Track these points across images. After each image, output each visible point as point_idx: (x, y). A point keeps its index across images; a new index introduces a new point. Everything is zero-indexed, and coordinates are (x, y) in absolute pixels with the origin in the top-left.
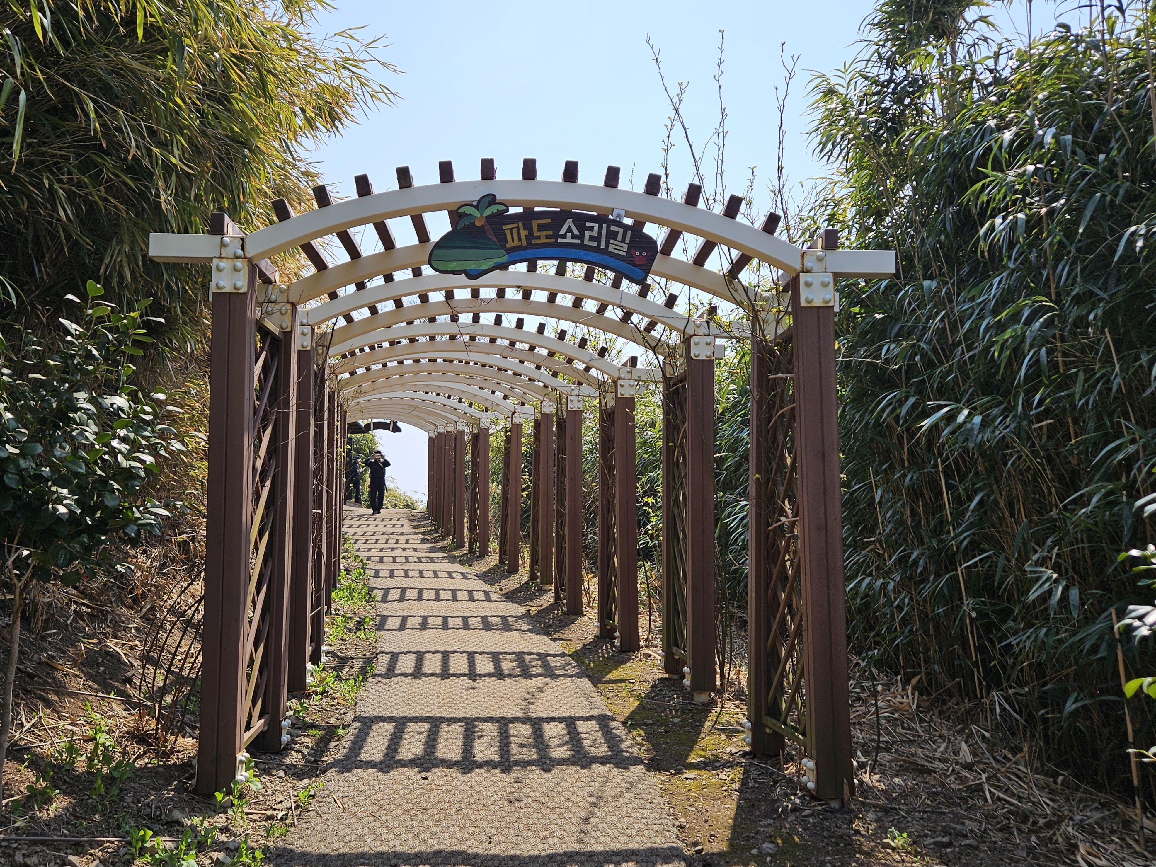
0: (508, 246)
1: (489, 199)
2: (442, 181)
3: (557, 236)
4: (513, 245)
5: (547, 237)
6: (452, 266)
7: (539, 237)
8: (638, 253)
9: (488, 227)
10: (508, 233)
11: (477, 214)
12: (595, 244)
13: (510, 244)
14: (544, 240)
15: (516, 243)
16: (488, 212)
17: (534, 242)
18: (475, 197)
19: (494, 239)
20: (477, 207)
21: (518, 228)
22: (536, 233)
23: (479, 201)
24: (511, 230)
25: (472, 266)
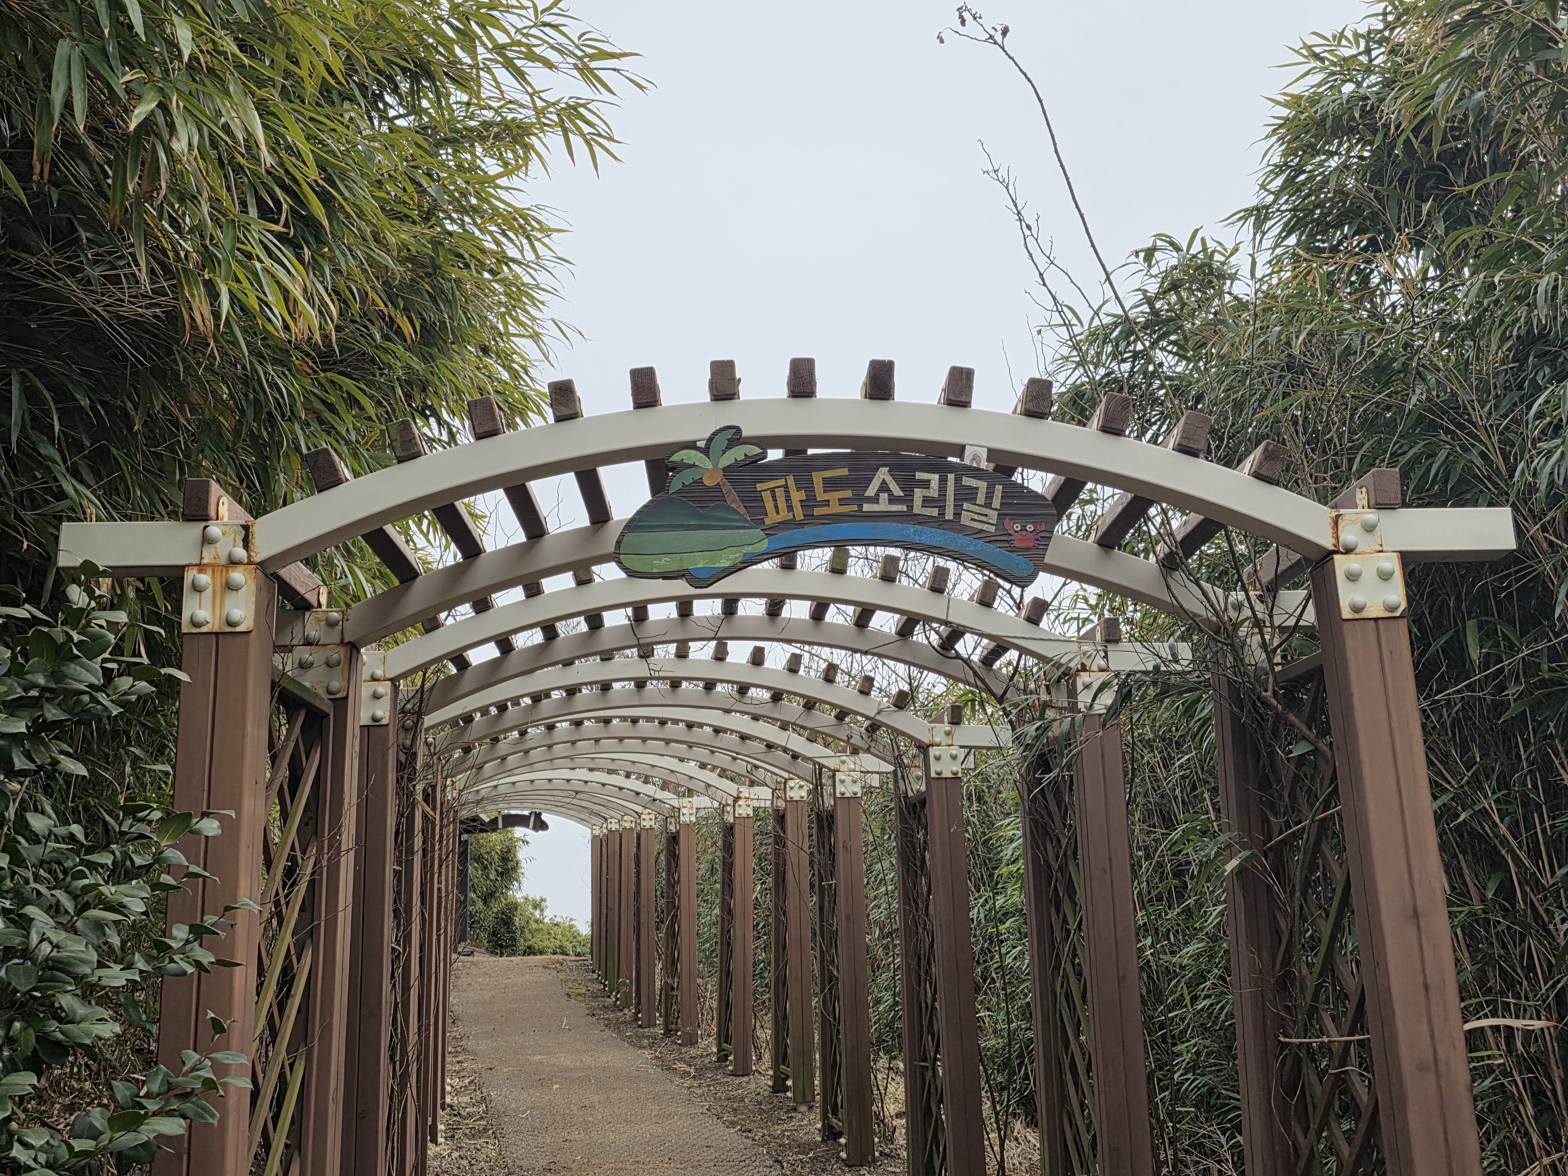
0: (768, 521)
1: (729, 434)
2: (638, 406)
3: (861, 499)
4: (779, 519)
5: (842, 502)
6: (662, 563)
7: (826, 503)
8: (1017, 527)
9: (727, 488)
10: (767, 496)
11: (709, 465)
12: (935, 512)
13: (772, 518)
14: (835, 508)
15: (784, 515)
16: (728, 459)
17: (817, 512)
18: (701, 433)
19: (742, 510)
20: (706, 451)
21: (786, 487)
22: (821, 496)
23: (710, 440)
24: (772, 490)
25: (700, 562)
